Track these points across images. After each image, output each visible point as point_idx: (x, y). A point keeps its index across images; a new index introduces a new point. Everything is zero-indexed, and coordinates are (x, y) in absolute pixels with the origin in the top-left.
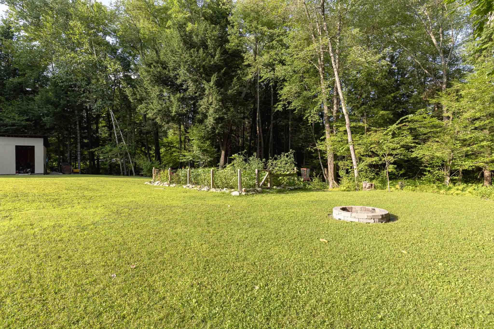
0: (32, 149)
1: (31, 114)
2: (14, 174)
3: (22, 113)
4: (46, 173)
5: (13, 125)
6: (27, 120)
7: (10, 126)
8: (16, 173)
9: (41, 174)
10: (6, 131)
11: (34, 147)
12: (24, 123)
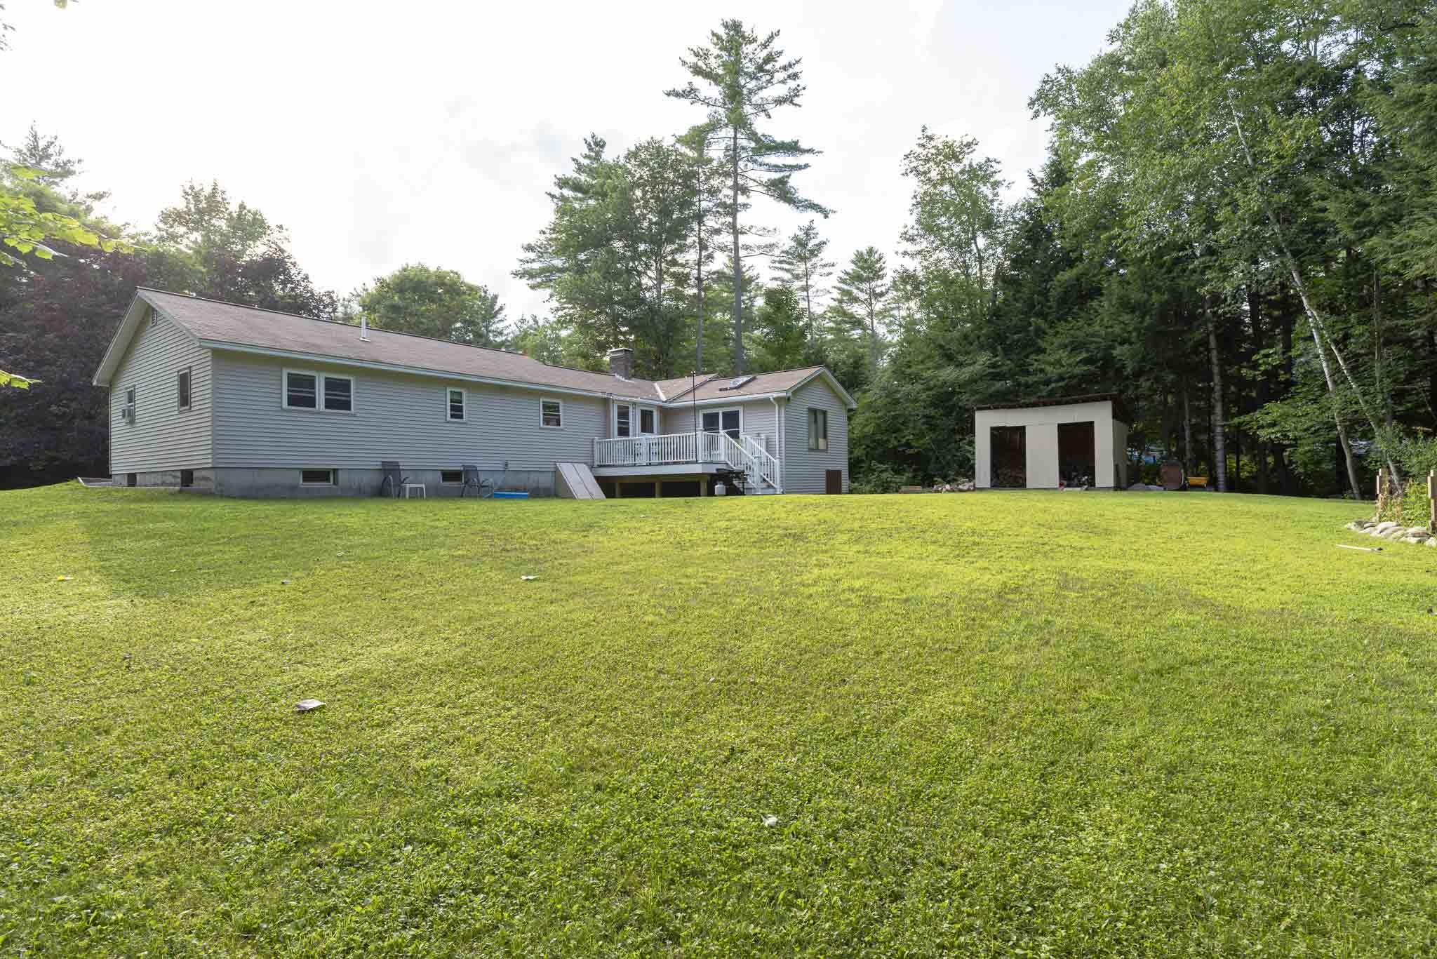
0: (1089, 426)
1: (1092, 347)
2: (1056, 489)
3: (1075, 347)
4: (1118, 487)
5: (1061, 378)
6: (1086, 361)
7: (1057, 381)
8: (1061, 485)
9: (1108, 488)
10: (1051, 393)
11: (1092, 423)
12: (1077, 370)
